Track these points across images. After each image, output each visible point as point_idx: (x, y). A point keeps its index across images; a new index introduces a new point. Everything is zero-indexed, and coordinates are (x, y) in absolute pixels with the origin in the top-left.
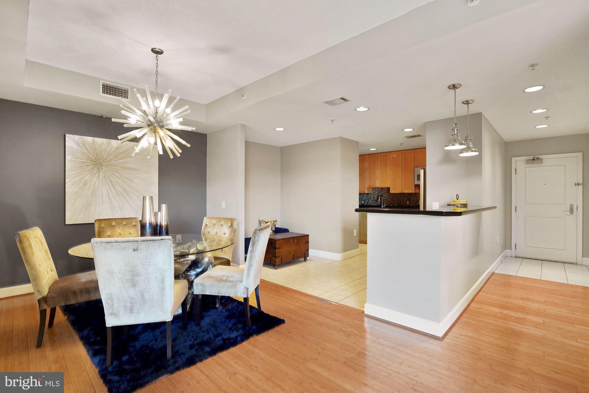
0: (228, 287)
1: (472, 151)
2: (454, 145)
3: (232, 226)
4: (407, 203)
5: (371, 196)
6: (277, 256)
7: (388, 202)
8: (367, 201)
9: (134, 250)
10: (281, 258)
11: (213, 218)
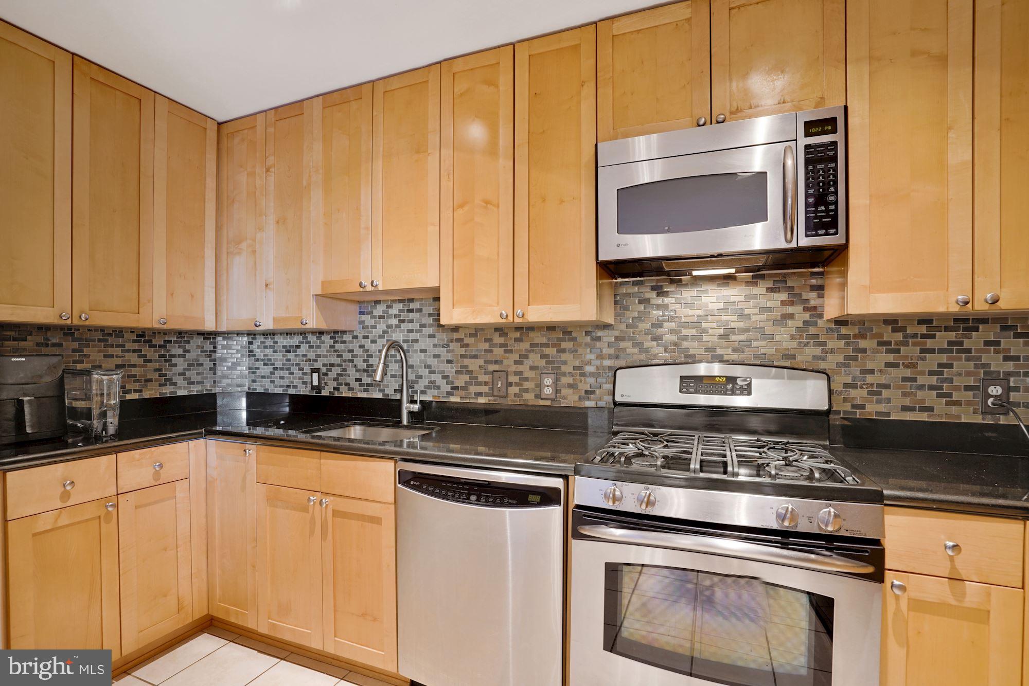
4: (540, 386)
5: (355, 346)
7: (437, 378)
8: (336, 371)
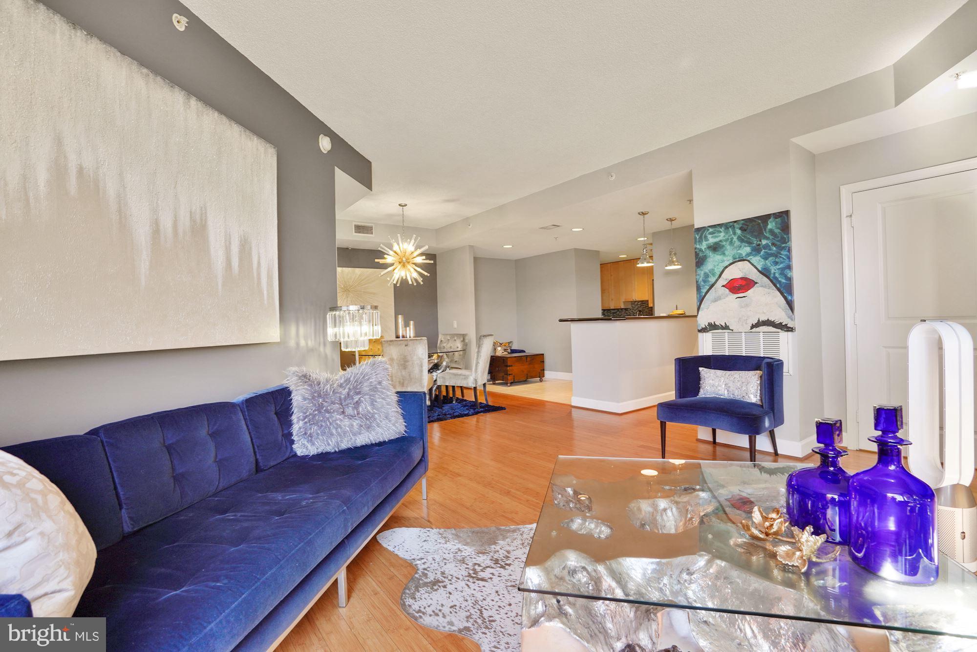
0: (462, 379)
1: (675, 265)
2: (643, 263)
3: (464, 340)
6: (509, 373)
9: (406, 346)
10: (513, 375)
11: (447, 334)
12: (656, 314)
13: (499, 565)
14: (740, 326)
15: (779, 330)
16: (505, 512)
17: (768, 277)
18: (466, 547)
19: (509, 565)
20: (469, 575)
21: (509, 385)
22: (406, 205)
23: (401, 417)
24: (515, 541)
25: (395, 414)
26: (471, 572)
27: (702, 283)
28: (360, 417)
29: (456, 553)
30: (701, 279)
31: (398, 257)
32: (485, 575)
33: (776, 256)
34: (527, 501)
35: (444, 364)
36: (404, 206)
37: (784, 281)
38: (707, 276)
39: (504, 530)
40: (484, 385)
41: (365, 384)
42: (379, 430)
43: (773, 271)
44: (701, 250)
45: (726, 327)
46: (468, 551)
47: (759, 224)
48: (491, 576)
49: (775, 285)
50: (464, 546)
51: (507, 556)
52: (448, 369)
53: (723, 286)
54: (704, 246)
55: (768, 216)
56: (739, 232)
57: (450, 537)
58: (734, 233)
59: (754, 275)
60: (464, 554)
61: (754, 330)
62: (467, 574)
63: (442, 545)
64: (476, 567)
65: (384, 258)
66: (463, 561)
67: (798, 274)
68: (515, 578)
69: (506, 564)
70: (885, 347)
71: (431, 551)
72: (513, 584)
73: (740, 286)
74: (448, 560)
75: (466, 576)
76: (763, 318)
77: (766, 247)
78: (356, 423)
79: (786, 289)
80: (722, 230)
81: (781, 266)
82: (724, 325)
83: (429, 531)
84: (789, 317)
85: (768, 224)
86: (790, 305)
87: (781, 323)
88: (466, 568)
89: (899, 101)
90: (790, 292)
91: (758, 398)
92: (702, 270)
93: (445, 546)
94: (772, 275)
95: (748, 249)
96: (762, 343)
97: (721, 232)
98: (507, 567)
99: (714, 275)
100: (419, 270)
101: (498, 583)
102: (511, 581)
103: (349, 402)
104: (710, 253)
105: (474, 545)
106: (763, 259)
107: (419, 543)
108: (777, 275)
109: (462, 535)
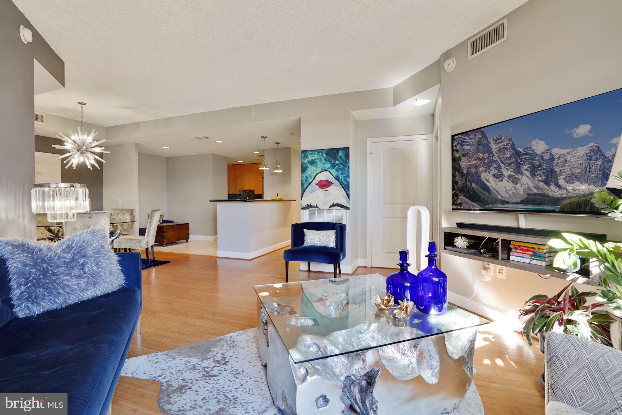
0: (136, 242)
1: (279, 170)
2: (263, 167)
3: (131, 214)
6: (164, 237)
9: (89, 218)
10: (167, 240)
11: (116, 209)
12: (265, 199)
13: (221, 364)
14: (324, 206)
15: (343, 209)
16: (207, 330)
17: (338, 181)
18: (191, 359)
19: (228, 362)
20: (204, 376)
21: (164, 245)
22: (85, 104)
23: (121, 273)
24: (224, 346)
25: (118, 271)
26: (204, 373)
27: (305, 182)
28: (87, 276)
29: (186, 364)
30: (304, 179)
31: (77, 146)
32: (216, 371)
33: (342, 170)
34: (219, 320)
35: (118, 231)
36: (84, 104)
37: (346, 183)
38: (307, 178)
39: (212, 341)
40: (152, 247)
41: (89, 249)
42: (104, 285)
43: (341, 178)
44: (304, 163)
45: (317, 207)
46: (194, 361)
47: (335, 152)
48: (220, 372)
49: (342, 185)
50: (189, 359)
51: (223, 357)
52: (121, 236)
53: (316, 184)
54: (306, 161)
55: (339, 149)
56: (325, 155)
57: (175, 355)
58: (322, 156)
59: (332, 179)
60: (193, 363)
61: (331, 208)
62: (202, 376)
63: (171, 362)
64: (206, 369)
65: (64, 145)
66: (194, 368)
67: (351, 180)
68: (236, 368)
69: (225, 362)
70: (383, 217)
71: (165, 368)
72: (237, 372)
73: (324, 185)
74: (183, 371)
75: (202, 377)
76: (336, 202)
77: (338, 165)
78: (82, 282)
79: (346, 187)
80: (316, 153)
81: (345, 175)
82: (315, 205)
83: (155, 355)
84: (348, 202)
85: (339, 153)
86: (348, 195)
87: (344, 205)
88: (199, 372)
89: (394, 105)
90: (348, 189)
91: (335, 244)
92: (304, 174)
93: (175, 362)
94: (340, 180)
95: (329, 165)
96: (334, 216)
97: (315, 154)
98: (227, 363)
99: (311, 177)
100: (97, 157)
101: (227, 374)
102: (235, 371)
103: (74, 264)
104: (309, 166)
105: (197, 356)
106: (336, 171)
107: (153, 365)
108: (343, 180)
109: (183, 352)
